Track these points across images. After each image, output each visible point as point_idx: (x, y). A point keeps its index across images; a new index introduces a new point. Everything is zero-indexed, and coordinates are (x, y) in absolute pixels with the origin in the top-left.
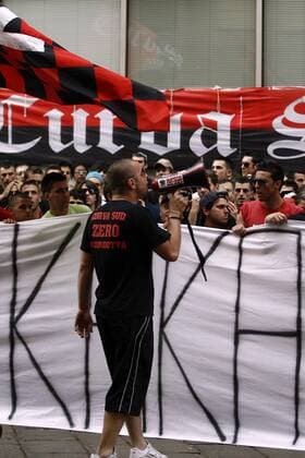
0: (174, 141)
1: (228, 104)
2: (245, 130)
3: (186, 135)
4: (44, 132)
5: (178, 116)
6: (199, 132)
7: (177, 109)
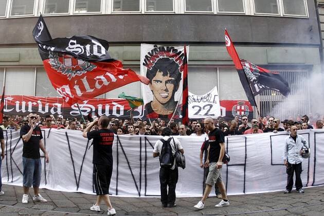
0: (47, 111)
1: (60, 101)
2: (65, 108)
3: (50, 109)
4: (15, 107)
5: (48, 104)
6: (53, 108)
7: (48, 102)
